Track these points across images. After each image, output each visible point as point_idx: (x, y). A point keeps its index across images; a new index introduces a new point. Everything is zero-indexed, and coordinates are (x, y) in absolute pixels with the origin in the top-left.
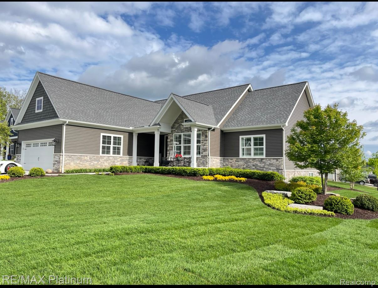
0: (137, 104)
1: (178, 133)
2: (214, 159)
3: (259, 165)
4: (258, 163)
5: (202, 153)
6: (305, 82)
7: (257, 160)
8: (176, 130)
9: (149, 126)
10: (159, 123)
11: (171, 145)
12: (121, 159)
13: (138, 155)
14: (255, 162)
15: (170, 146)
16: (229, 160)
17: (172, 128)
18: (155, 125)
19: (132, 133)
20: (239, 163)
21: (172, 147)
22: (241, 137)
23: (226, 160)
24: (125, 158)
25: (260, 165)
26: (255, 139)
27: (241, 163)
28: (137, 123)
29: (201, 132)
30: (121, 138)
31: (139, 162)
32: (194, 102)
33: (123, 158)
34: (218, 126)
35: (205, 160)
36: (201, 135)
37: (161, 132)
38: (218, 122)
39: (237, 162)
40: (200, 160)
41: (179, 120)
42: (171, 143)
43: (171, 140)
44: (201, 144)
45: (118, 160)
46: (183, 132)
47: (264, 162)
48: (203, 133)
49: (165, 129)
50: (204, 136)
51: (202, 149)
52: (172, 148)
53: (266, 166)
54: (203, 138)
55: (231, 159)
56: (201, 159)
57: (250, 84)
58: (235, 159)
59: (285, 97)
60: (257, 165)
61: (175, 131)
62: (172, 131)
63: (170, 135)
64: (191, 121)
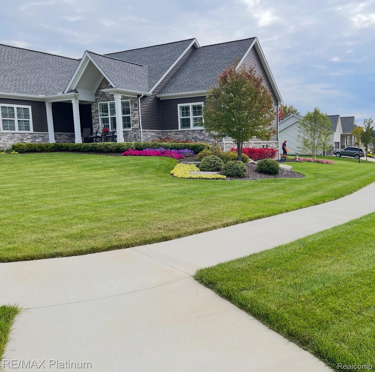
0: (52, 63)
1: (103, 102)
2: (148, 132)
3: (198, 137)
4: (197, 135)
5: (133, 126)
6: (254, 38)
7: (197, 132)
8: (101, 98)
9: (63, 93)
10: (75, 89)
11: (97, 116)
12: (32, 136)
13: (56, 130)
14: (195, 135)
15: (95, 118)
16: (168, 133)
17: (96, 95)
18: (70, 91)
19: (45, 102)
20: (178, 136)
21: (98, 119)
22: (179, 105)
23: (165, 133)
24: (38, 135)
25: (200, 137)
26: (194, 107)
27: (181, 136)
28: (51, 89)
29: (129, 100)
30: (28, 109)
31: (59, 139)
32: (120, 61)
33: (35, 135)
34: (150, 93)
35: (136, 133)
36: (130, 104)
37: (80, 101)
38: (151, 87)
39: (177, 135)
40: (131, 134)
41: (103, 85)
42: (97, 114)
43: (96, 110)
44: (130, 115)
45: (27, 137)
46: (109, 101)
47: (203, 134)
48: (132, 101)
49: (85, 97)
50: (134, 105)
51: (132, 121)
52: (99, 121)
53: (206, 139)
54: (132, 107)
55: (170, 132)
56: (132, 132)
57: (195, 39)
58: (174, 132)
59: (229, 57)
60: (196, 137)
61: (99, 99)
62: (96, 99)
63: (95, 104)
64: (111, 87)
